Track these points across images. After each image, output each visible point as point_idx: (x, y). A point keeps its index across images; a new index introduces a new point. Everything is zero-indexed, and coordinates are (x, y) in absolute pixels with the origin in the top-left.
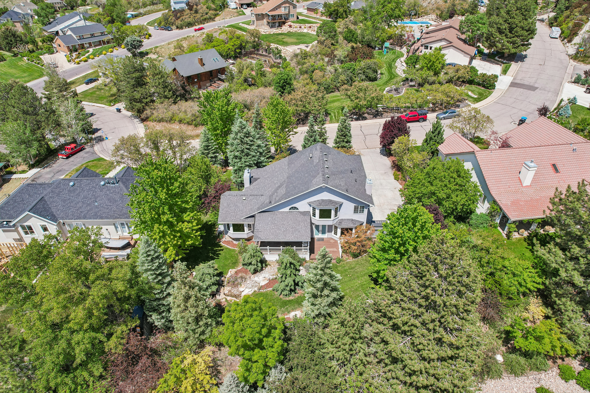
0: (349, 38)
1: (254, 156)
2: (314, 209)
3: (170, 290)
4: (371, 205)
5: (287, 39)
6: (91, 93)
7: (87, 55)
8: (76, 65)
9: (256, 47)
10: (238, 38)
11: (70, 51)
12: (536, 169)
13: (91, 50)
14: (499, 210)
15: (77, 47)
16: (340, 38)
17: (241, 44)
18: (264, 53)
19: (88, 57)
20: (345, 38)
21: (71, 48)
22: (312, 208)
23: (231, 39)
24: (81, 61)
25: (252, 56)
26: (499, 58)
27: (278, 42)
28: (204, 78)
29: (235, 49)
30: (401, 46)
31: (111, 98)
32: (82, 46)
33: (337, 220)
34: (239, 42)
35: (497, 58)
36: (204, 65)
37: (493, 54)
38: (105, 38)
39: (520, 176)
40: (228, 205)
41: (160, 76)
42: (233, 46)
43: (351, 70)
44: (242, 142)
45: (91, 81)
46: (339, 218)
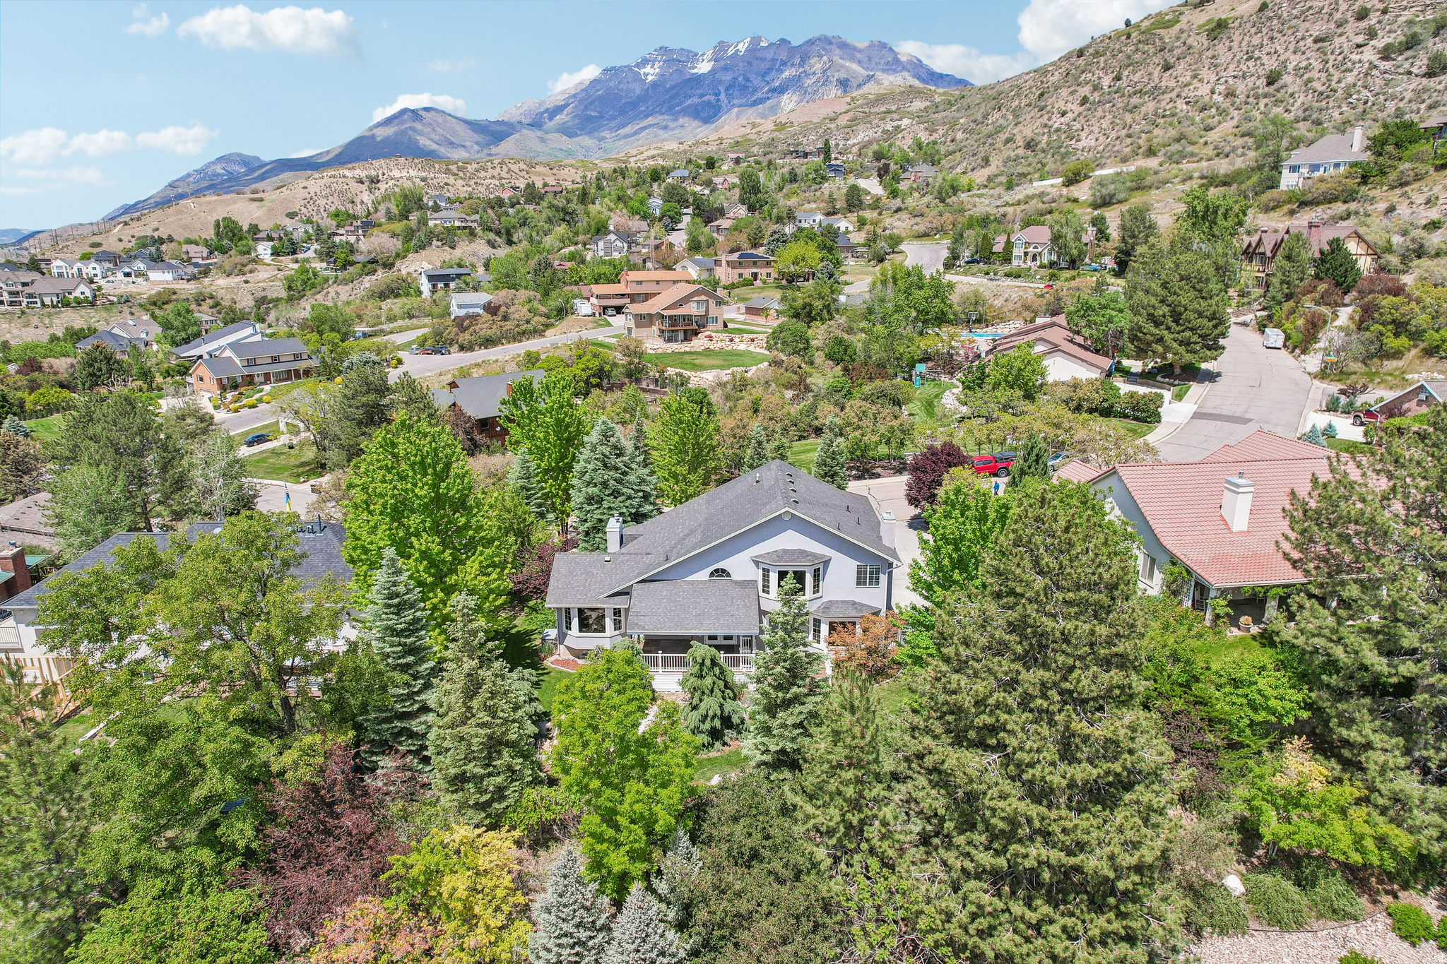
0: (837, 356)
1: (629, 498)
2: (766, 573)
3: (431, 698)
4: (895, 563)
5: (700, 361)
6: (258, 462)
7: (257, 396)
8: (231, 415)
9: (635, 374)
10: (595, 356)
11: (223, 388)
12: (1252, 489)
13: (267, 388)
14: (1185, 574)
15: (240, 380)
16: (819, 358)
17: (601, 369)
18: (651, 387)
19: (260, 400)
20: (830, 357)
21: (225, 382)
22: (761, 571)
23: (580, 357)
24: (242, 407)
26: (1163, 377)
27: (683, 365)
29: (589, 377)
30: (952, 374)
31: (301, 470)
32: (250, 380)
33: (819, 602)
34: (597, 364)
35: (1159, 378)
37: (1149, 373)
38: (302, 365)
39: (1223, 511)
40: (571, 573)
41: (421, 406)
42: (583, 370)
43: (843, 393)
44: (605, 465)
45: (260, 439)
46: (825, 599)
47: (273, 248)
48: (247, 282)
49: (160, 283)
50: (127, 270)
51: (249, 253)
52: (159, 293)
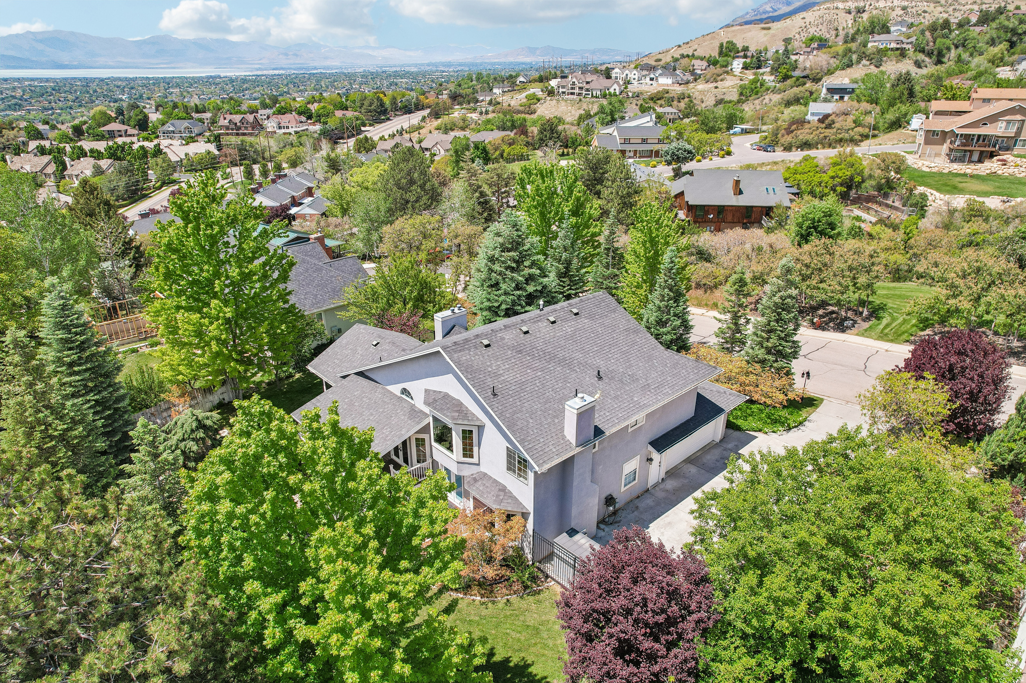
5: (968, 185)
9: (886, 188)
10: (851, 165)
18: (896, 204)
23: (834, 164)
25: (870, 205)
28: (730, 218)
33: (474, 469)
34: (849, 173)
36: (741, 192)
38: (661, 147)
46: (481, 469)
47: (745, 63)
48: (716, 88)
49: (663, 85)
50: (652, 76)
51: (726, 66)
52: (659, 92)
